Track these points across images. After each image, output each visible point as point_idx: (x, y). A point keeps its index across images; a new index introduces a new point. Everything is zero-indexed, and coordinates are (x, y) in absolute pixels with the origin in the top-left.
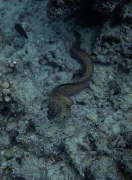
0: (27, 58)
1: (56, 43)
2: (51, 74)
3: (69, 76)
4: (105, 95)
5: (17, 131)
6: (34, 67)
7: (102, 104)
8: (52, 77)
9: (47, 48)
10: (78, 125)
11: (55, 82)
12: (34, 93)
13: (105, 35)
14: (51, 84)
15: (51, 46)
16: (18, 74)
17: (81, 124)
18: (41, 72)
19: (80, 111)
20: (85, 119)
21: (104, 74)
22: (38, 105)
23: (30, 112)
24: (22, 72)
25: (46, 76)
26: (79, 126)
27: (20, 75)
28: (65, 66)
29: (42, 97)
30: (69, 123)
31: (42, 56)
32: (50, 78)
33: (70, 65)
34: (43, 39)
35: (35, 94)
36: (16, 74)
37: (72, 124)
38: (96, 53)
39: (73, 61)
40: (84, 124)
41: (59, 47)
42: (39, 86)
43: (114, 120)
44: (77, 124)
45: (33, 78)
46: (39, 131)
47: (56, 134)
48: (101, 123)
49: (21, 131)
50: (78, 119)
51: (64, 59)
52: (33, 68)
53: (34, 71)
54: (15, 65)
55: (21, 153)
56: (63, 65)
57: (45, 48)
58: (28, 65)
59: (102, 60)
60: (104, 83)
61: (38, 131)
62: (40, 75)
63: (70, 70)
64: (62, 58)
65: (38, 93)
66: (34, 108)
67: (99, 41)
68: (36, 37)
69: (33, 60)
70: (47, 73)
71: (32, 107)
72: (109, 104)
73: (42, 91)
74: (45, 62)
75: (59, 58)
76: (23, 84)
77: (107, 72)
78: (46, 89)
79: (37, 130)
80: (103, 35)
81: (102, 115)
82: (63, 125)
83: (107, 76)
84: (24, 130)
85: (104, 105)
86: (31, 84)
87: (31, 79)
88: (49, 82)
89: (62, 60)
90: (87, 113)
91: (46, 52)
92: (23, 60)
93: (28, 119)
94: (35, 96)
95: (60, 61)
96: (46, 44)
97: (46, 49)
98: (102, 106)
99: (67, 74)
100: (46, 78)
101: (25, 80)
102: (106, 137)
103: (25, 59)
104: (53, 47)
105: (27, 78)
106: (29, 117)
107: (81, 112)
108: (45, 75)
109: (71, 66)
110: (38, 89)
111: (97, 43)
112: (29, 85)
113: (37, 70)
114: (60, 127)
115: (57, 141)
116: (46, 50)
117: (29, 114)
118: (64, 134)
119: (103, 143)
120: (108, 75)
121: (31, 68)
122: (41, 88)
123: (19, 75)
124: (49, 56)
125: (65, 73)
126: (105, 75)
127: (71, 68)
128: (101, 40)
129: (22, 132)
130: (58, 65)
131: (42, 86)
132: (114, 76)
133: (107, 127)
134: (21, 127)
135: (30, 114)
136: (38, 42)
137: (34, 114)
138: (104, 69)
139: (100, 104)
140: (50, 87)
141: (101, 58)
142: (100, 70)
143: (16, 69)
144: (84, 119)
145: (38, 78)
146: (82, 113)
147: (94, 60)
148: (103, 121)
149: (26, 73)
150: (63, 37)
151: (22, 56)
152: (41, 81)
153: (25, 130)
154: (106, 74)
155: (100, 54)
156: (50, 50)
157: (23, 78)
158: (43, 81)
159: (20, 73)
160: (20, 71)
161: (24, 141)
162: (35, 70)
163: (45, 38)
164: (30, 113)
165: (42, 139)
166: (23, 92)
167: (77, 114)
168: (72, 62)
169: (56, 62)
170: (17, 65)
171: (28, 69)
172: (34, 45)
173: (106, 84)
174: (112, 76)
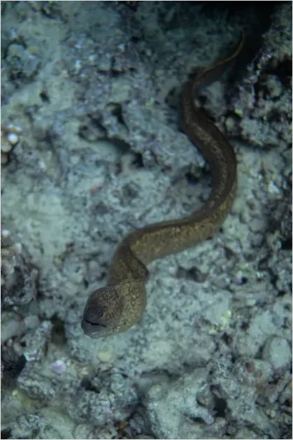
0: (46, 117)
1: (128, 76)
2: (113, 176)
3: (160, 184)
4: (252, 241)
5: (20, 354)
6: (67, 149)
7: (246, 275)
8: (114, 188)
9: (104, 92)
10: (181, 341)
11: (122, 203)
12: (64, 231)
13: (276, 55)
14: (111, 208)
15: (115, 85)
16: (21, 168)
17: (189, 336)
18: (84, 168)
19: (189, 301)
20: (200, 324)
21: (256, 175)
22: (77, 271)
23: (55, 292)
24: (32, 164)
25: (98, 181)
26: (184, 341)
27: (29, 171)
28: (152, 154)
29: (86, 245)
30: (158, 334)
31: (89, 116)
32: (109, 191)
33: (166, 154)
34: (92, 58)
35: (69, 233)
36: (17, 168)
37: (166, 335)
38: (239, 111)
39: (175, 138)
40: (196, 336)
41: (136, 89)
42: (78, 211)
43: (276, 325)
44: (177, 337)
45: (63, 184)
46: (78, 352)
47: (121, 358)
48: (240, 332)
49: (30, 356)
50: (182, 323)
51: (151, 131)
52: (63, 152)
53: (65, 164)
54: (14, 146)
55: (32, 427)
56: (148, 153)
57: (99, 92)
58: (48, 139)
59: (253, 138)
60: (251, 206)
61: (75, 350)
62: (82, 176)
63: (166, 169)
64: (143, 127)
65: (77, 231)
66: (65, 279)
67: (255, 74)
68: (72, 45)
69: (63, 127)
70: (103, 173)
71: (59, 275)
72: (265, 276)
73: (86, 227)
74: (95, 133)
75: (135, 129)
76: (36, 200)
77: (262, 172)
78: (98, 223)
79: (72, 349)
80: (269, 56)
81: (243, 305)
82: (142, 339)
83: (262, 184)
84: (38, 351)
85: (252, 278)
86: (57, 200)
87: (58, 185)
88: (106, 203)
89: (143, 134)
90: (207, 307)
91: (101, 107)
92: (35, 123)
93: (49, 314)
94: (68, 240)
95: (138, 138)
96: (101, 77)
97: (100, 96)
98: (244, 280)
99: (156, 178)
100: (100, 188)
101: (40, 187)
102: (253, 379)
103: (41, 122)
104: (120, 90)
105: (46, 181)
106: (53, 307)
107: (191, 303)
108: (96, 179)
109: (168, 157)
110: (77, 219)
111: (246, 81)
112: (52, 204)
113: (75, 160)
114: (132, 340)
115: (126, 392)
116: (100, 100)
117: (51, 298)
118: (142, 360)
119: (246, 396)
120: (265, 181)
121: (57, 151)
122: (83, 216)
123: (25, 173)
124: (110, 121)
125: (151, 175)
126: (257, 180)
127: (168, 162)
128: (258, 72)
129: (33, 359)
130: (133, 148)
131: (86, 211)
132: (282, 183)
133: (256, 344)
134: (31, 344)
135: (55, 298)
136: (78, 65)
137: (64, 298)
138: (255, 163)
139: (240, 275)
140: (108, 217)
141: (252, 131)
142: (245, 165)
143: (15, 156)
144: (197, 324)
145: (76, 185)
146: (193, 306)
147: (231, 132)
148: (245, 326)
149: (42, 165)
150: (149, 53)
151: (31, 110)
152: (83, 195)
153: (41, 350)
154: (260, 177)
155: (251, 118)
156: (111, 100)
157: (36, 181)
158: (88, 196)
159: (28, 166)
160: (27, 162)
161: (38, 388)
162: (69, 161)
163: (100, 56)
164: (55, 295)
165: (85, 369)
166: (37, 223)
167: (179, 311)
168: (172, 141)
169: (127, 139)
170: (19, 145)
171: (50, 153)
172: (65, 72)
173: (258, 211)
174: (275, 184)
